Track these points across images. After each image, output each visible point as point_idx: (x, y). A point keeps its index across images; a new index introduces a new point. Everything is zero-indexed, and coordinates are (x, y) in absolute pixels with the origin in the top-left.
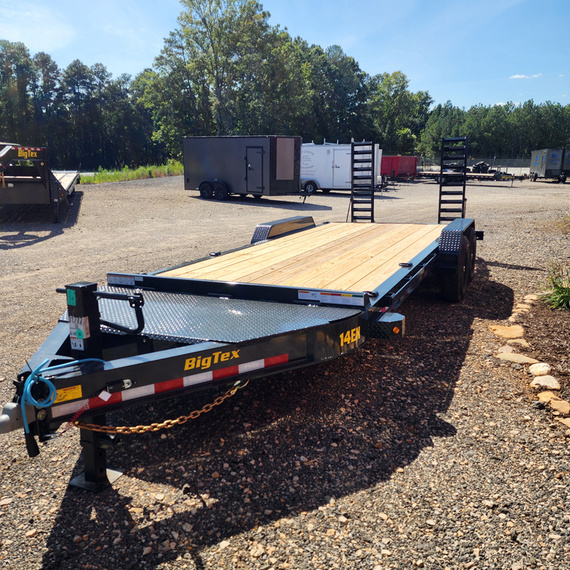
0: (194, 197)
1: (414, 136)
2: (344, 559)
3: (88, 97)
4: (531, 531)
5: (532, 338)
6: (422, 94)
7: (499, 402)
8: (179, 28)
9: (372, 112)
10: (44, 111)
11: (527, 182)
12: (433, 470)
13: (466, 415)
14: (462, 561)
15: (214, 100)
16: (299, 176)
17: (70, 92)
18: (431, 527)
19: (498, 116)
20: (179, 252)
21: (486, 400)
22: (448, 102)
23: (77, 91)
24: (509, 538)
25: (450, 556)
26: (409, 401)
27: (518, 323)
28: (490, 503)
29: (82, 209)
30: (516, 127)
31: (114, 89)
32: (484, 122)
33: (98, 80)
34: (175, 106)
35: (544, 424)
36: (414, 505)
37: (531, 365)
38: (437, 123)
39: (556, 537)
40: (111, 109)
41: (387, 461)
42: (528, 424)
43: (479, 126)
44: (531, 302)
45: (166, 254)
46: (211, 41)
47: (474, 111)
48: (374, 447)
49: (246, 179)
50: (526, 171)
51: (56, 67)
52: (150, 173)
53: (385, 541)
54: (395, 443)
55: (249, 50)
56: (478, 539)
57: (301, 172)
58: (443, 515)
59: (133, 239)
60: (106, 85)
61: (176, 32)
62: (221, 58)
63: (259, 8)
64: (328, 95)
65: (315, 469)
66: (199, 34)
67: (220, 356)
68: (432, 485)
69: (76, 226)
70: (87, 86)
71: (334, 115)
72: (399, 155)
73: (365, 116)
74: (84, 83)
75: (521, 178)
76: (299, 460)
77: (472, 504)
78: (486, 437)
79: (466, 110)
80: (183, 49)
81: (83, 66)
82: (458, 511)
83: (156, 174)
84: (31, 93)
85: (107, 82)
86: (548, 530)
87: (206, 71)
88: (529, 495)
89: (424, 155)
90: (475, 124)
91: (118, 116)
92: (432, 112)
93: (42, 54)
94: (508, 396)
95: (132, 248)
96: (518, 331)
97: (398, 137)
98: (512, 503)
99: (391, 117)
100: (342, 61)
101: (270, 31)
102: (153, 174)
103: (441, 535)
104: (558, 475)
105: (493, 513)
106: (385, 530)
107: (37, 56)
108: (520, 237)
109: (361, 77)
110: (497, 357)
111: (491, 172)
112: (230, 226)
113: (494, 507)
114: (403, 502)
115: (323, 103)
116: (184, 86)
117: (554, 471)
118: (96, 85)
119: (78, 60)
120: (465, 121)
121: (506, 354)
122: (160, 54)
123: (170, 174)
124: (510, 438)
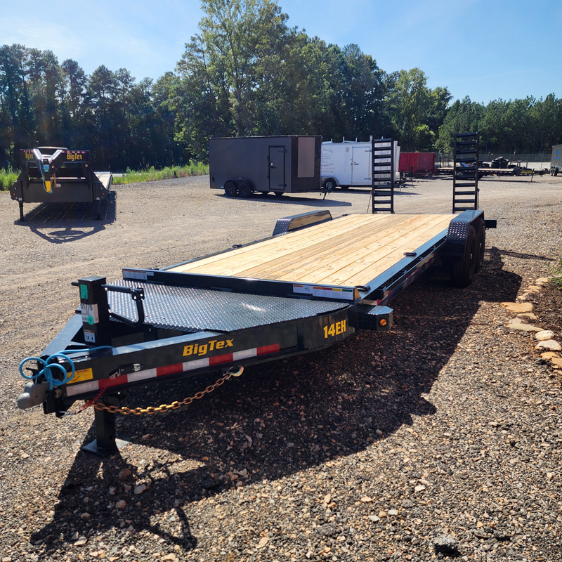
0: (219, 195)
1: (432, 132)
2: (381, 454)
3: (112, 101)
4: (526, 441)
5: (540, 312)
6: (441, 91)
7: (507, 359)
8: (200, 33)
9: (390, 109)
10: (72, 116)
11: (547, 177)
12: (449, 403)
13: (478, 368)
14: (471, 457)
15: (234, 101)
16: (319, 173)
17: (95, 97)
18: (447, 437)
19: (519, 111)
20: (213, 244)
21: (496, 357)
22: (466, 97)
23: (102, 96)
24: (509, 445)
25: (462, 453)
26: (429, 357)
27: (529, 301)
28: (495, 424)
29: (118, 207)
30: (537, 122)
31: (137, 92)
32: (504, 116)
33: (122, 84)
34: (196, 108)
35: (545, 375)
36: (434, 424)
37: (537, 332)
38: (455, 119)
39: (546, 445)
40: (135, 112)
41: (411, 397)
42: (530, 374)
43: (498, 121)
44: (542, 284)
45: (202, 246)
46: (231, 44)
47: (493, 106)
48: (401, 388)
49: (269, 177)
50: (547, 166)
51: (83, 72)
52: (175, 173)
53: (412, 444)
54: (419, 385)
55: (268, 52)
56: (484, 445)
57: (322, 170)
58: (457, 431)
59: (170, 233)
60: (130, 89)
61: (196, 37)
62: (241, 60)
63: (278, 9)
64: (345, 93)
65: (354, 401)
66: (219, 38)
67: (215, 343)
68: (448, 412)
69: (116, 223)
70: (111, 90)
71: (352, 113)
72: (417, 152)
73: (382, 113)
74: (109, 88)
75: (541, 173)
76: (340, 395)
77: (480, 424)
78: (494, 382)
79: (486, 105)
80: (203, 53)
81: (108, 71)
82: (468, 428)
83: (181, 174)
84: (59, 99)
85: (131, 86)
86: (540, 441)
87: (225, 73)
88: (527, 420)
89: (442, 151)
90: (494, 119)
91: (141, 119)
92: (450, 108)
93: (70, 61)
94: (515, 356)
95: (170, 241)
96: (528, 307)
97: (415, 133)
98: (513, 424)
99: (408, 114)
100: (359, 59)
101: (288, 33)
102: (177, 174)
103: (455, 442)
104: (552, 407)
105: (497, 430)
106: (411, 438)
107: (65, 64)
108: (536, 228)
109: (378, 75)
110: (507, 326)
111: (511, 167)
112: (257, 222)
113: (498, 426)
114: (426, 423)
115: (340, 101)
116: (204, 88)
117: (550, 404)
118: (120, 89)
119: (103, 66)
120: (484, 116)
121: (515, 324)
122: (182, 58)
123: (193, 174)
124: (514, 384)
